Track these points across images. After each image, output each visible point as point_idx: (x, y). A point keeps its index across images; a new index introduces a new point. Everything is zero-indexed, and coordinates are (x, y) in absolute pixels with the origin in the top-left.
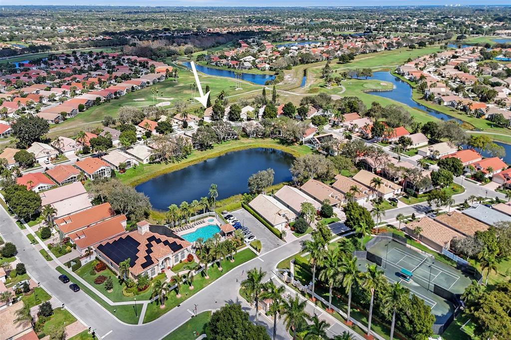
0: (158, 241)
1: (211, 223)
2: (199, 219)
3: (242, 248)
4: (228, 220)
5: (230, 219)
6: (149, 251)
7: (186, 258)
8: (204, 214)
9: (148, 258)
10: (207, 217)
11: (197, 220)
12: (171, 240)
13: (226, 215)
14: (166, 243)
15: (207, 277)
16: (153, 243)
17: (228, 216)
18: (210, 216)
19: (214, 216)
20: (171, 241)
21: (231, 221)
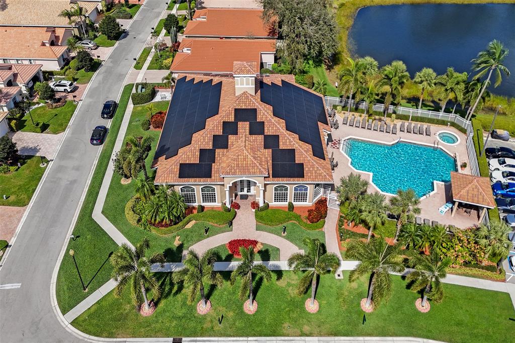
0: (257, 128)
1: (444, 146)
2: (422, 120)
3: (487, 278)
4: (494, 163)
5: (504, 162)
6: (221, 142)
7: (309, 203)
8: (441, 115)
9: (207, 156)
10: (443, 123)
11: (416, 119)
12: (289, 140)
13: (497, 144)
14: (271, 142)
15: (312, 306)
16: (244, 127)
17: (502, 149)
18: (453, 125)
19: (463, 131)
20: (284, 144)
21: (503, 168)
